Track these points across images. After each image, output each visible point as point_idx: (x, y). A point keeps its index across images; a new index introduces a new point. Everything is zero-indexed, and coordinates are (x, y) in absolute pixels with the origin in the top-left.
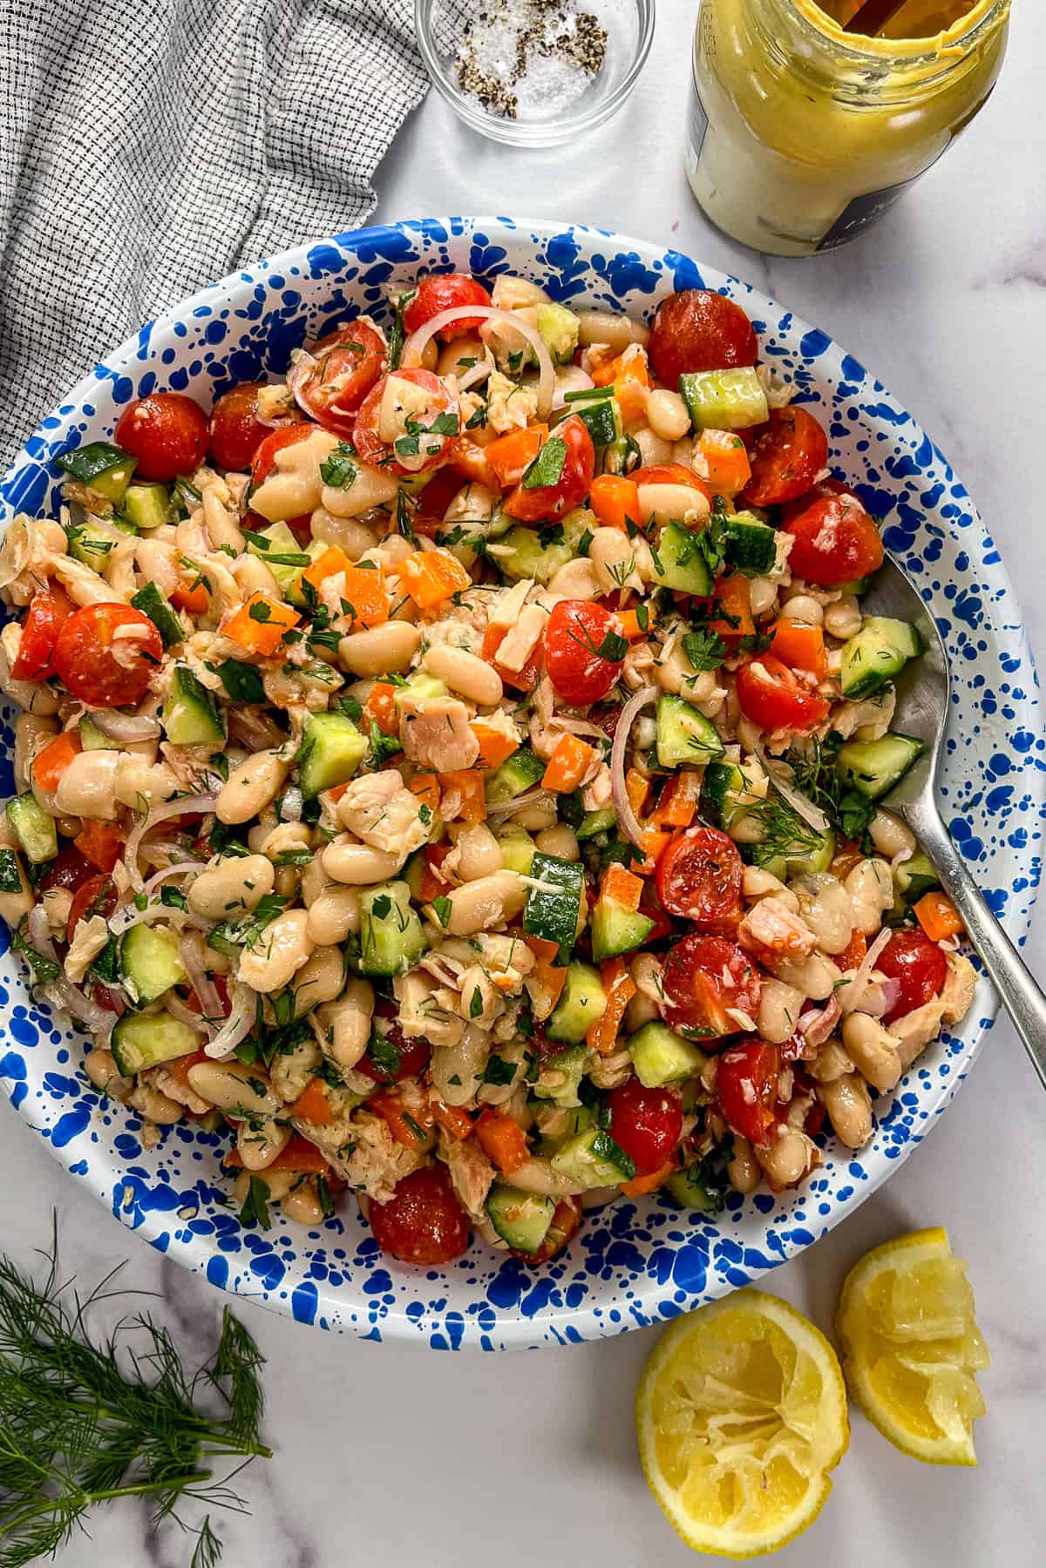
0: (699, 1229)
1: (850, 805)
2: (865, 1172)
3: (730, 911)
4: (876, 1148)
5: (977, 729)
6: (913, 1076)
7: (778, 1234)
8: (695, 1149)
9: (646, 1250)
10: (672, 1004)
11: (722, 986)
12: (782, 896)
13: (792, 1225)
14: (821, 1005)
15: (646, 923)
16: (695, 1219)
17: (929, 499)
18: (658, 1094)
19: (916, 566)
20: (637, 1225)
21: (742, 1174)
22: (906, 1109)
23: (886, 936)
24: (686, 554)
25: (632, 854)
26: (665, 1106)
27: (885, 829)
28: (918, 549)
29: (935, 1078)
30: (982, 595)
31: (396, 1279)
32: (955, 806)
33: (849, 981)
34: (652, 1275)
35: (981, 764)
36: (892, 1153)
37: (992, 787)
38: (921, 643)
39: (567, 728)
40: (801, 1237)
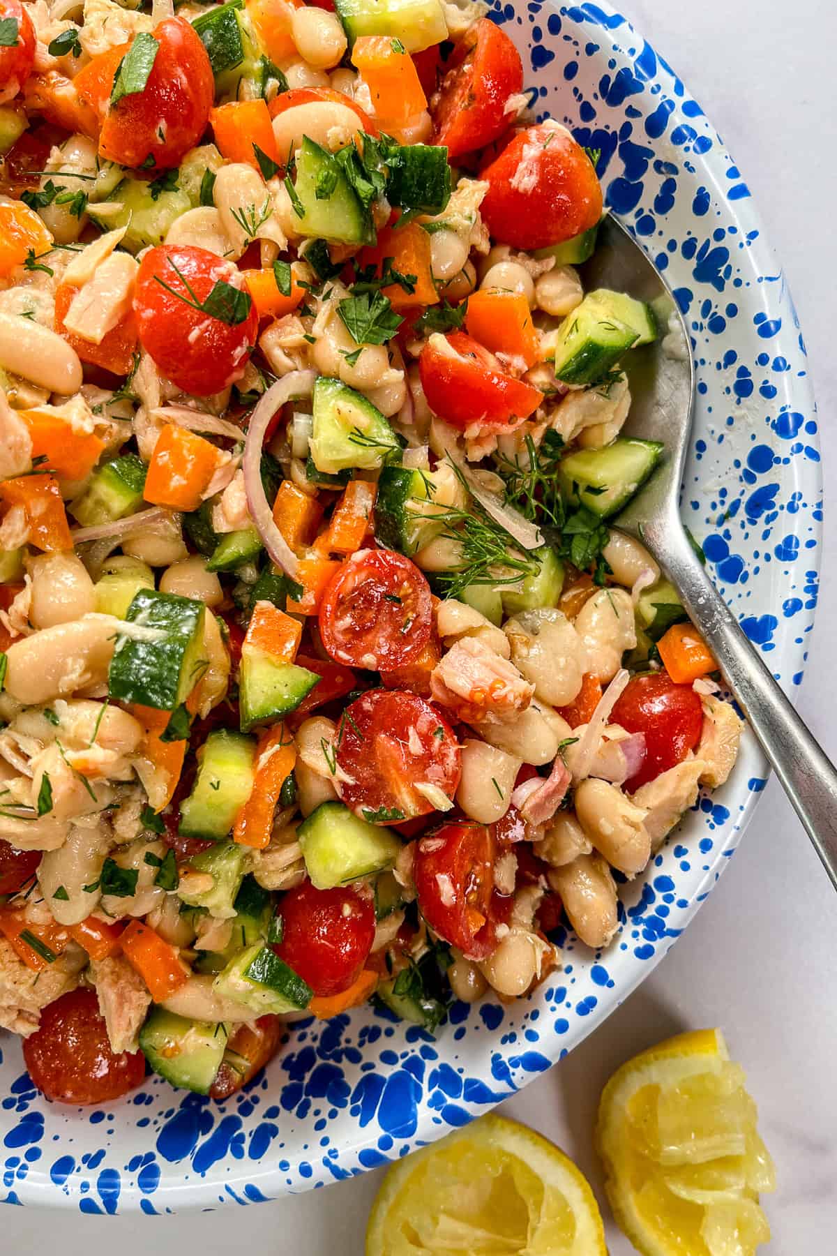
0: (415, 1048)
1: (577, 527)
2: (611, 977)
3: (418, 656)
4: (624, 947)
5: (730, 421)
6: (668, 855)
7: (505, 1059)
8: (404, 952)
9: (353, 1076)
10: (350, 780)
11: (409, 754)
12: (486, 635)
13: (522, 1047)
14: (544, 771)
15: (304, 677)
16: (412, 1035)
17: (655, 125)
18: (337, 896)
19: (647, 226)
20: (348, 1041)
21: (464, 983)
22: (659, 896)
23: (623, 679)
24: (326, 180)
25: (286, 590)
26: (347, 910)
27: (621, 552)
28: (646, 202)
29: (694, 855)
30: (728, 242)
31: (51, 1124)
32: (708, 521)
33: (577, 739)
34: (354, 1112)
35: (737, 464)
36: (644, 953)
37: (751, 490)
38: (658, 324)
39: (182, 422)
40: (534, 1062)
